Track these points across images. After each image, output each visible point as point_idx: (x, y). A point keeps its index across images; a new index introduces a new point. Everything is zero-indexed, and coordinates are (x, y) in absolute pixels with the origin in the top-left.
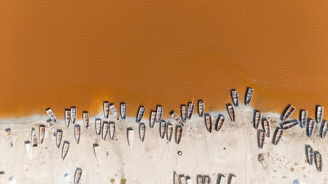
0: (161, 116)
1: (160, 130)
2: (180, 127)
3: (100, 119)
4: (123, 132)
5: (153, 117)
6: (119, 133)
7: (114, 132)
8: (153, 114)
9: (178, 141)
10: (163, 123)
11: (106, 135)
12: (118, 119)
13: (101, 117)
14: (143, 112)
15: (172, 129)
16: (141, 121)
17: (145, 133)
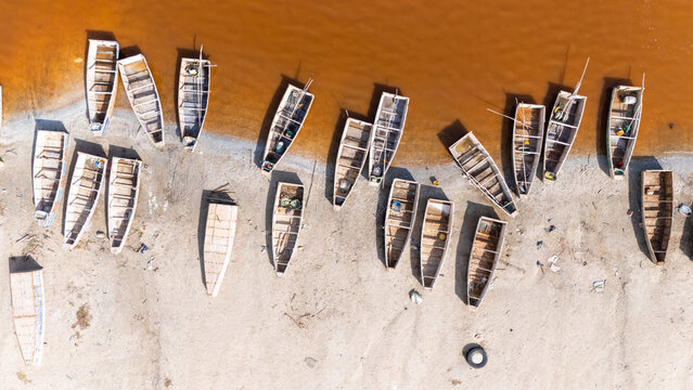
0: (391, 144)
1: (381, 220)
2: (490, 213)
3: (57, 127)
4: (182, 209)
5: (347, 149)
6: (159, 213)
7: (131, 204)
8: (352, 127)
9: (472, 292)
10: (399, 187)
11: (84, 216)
12: (157, 137)
13: (65, 118)
14: (299, 116)
15: (445, 220)
16: (282, 164)
17: (295, 225)
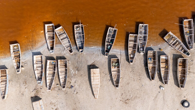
0: (145, 40)
1: (146, 65)
2: (181, 56)
3: (39, 53)
4: (82, 72)
5: (131, 44)
6: (75, 75)
7: (66, 73)
8: (131, 37)
10: (150, 53)
11: (52, 80)
12: (71, 51)
13: (41, 50)
14: (113, 36)
15: (167, 61)
16: (111, 53)
17: (118, 71)
